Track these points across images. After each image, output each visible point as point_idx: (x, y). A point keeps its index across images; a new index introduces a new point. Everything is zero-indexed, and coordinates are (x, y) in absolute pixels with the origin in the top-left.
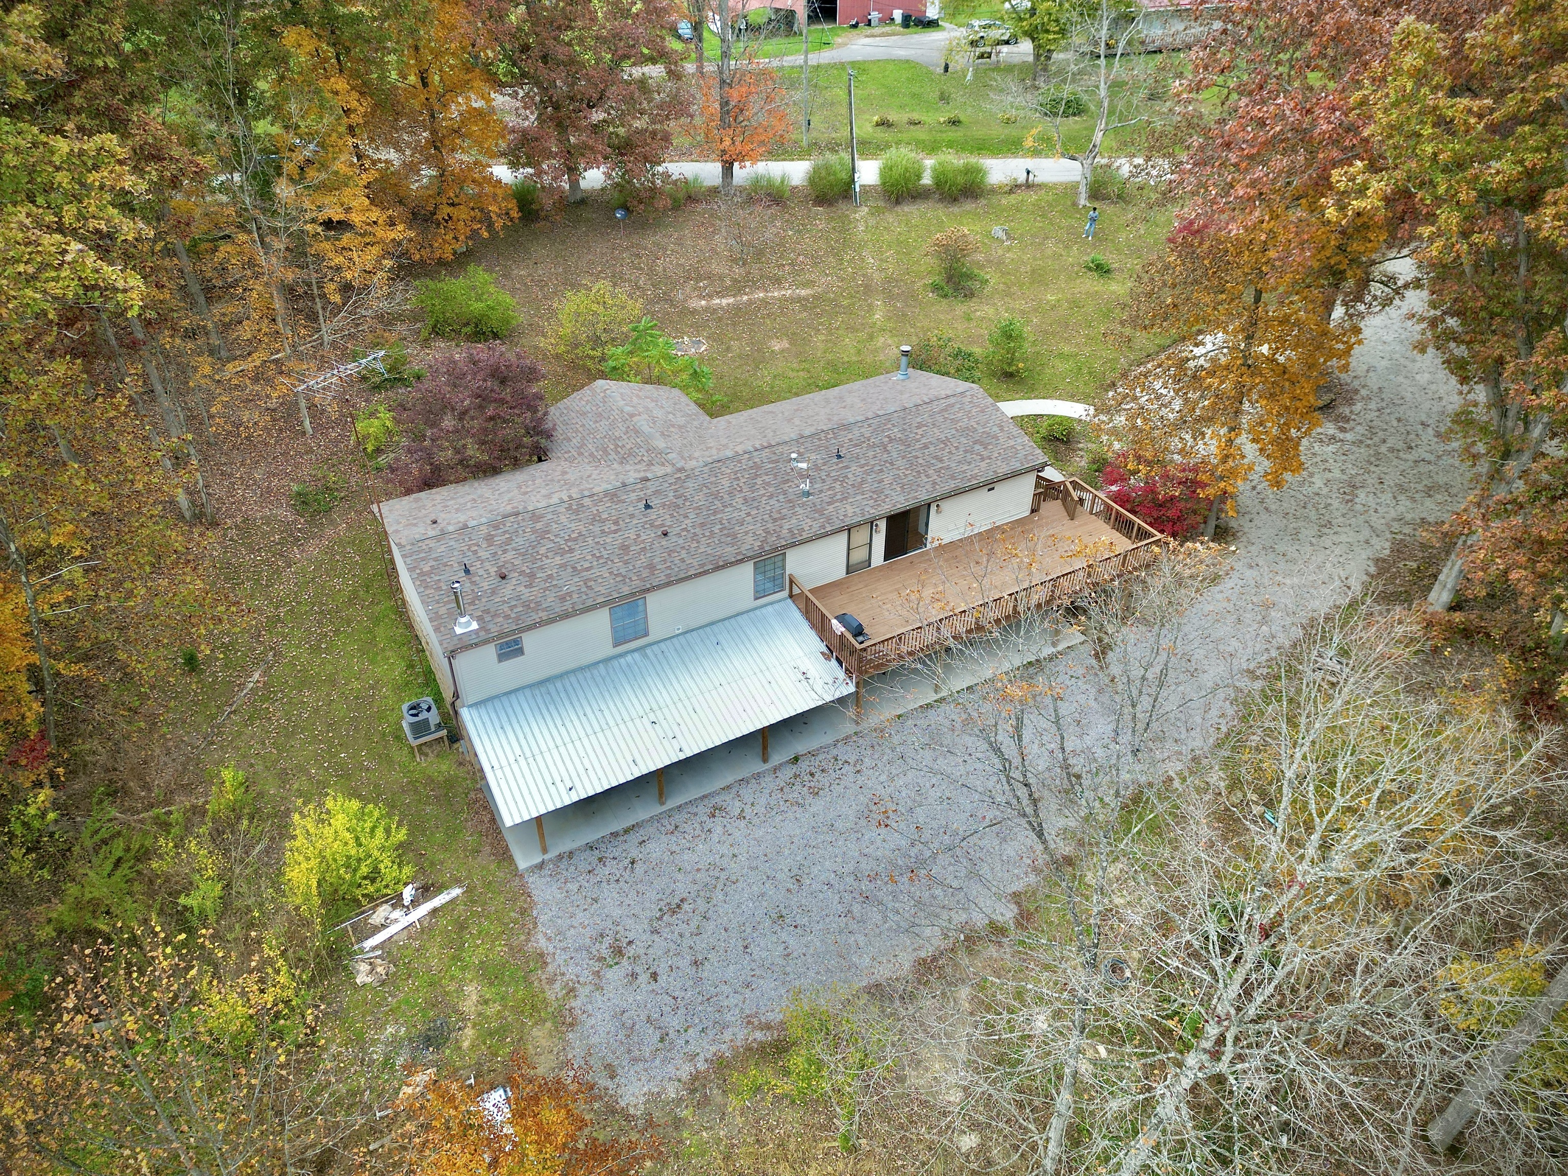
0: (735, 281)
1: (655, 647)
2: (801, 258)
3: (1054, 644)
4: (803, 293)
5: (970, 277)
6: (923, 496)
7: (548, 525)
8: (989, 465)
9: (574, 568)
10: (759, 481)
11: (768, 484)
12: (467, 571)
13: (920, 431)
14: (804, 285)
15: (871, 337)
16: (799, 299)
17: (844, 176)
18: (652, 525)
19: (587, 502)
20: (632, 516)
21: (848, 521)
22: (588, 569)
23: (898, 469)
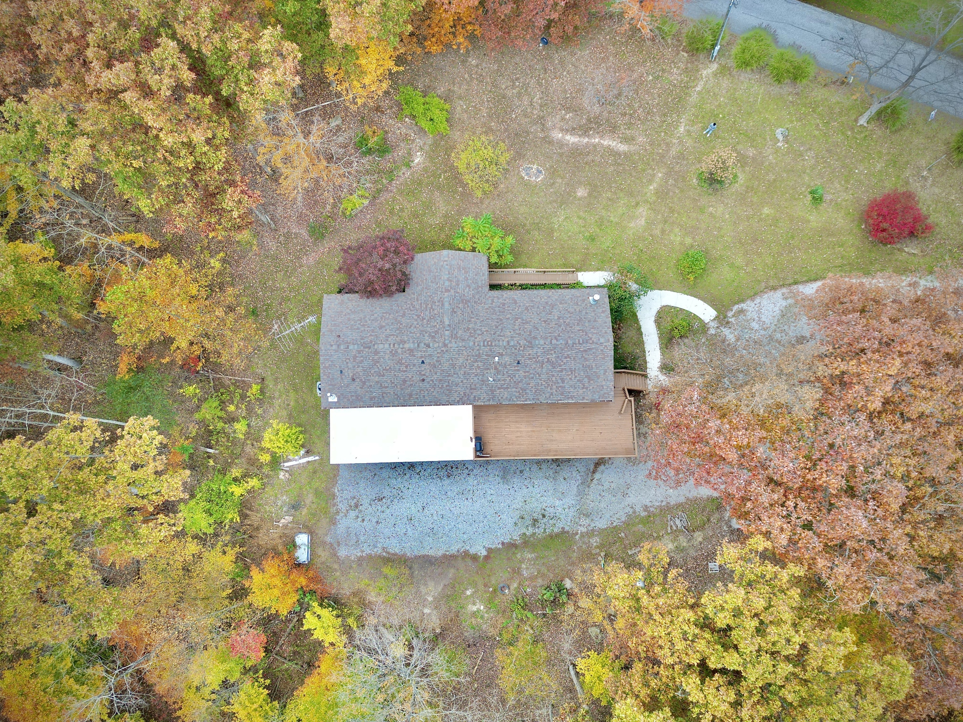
0: (589, 120)
2: (640, 111)
4: (623, 148)
7: (379, 358)
9: (381, 385)
10: (476, 365)
11: (479, 367)
12: (341, 372)
13: (565, 361)
14: (627, 140)
16: (616, 154)
18: (420, 373)
20: (414, 365)
22: (386, 387)
23: (541, 380)
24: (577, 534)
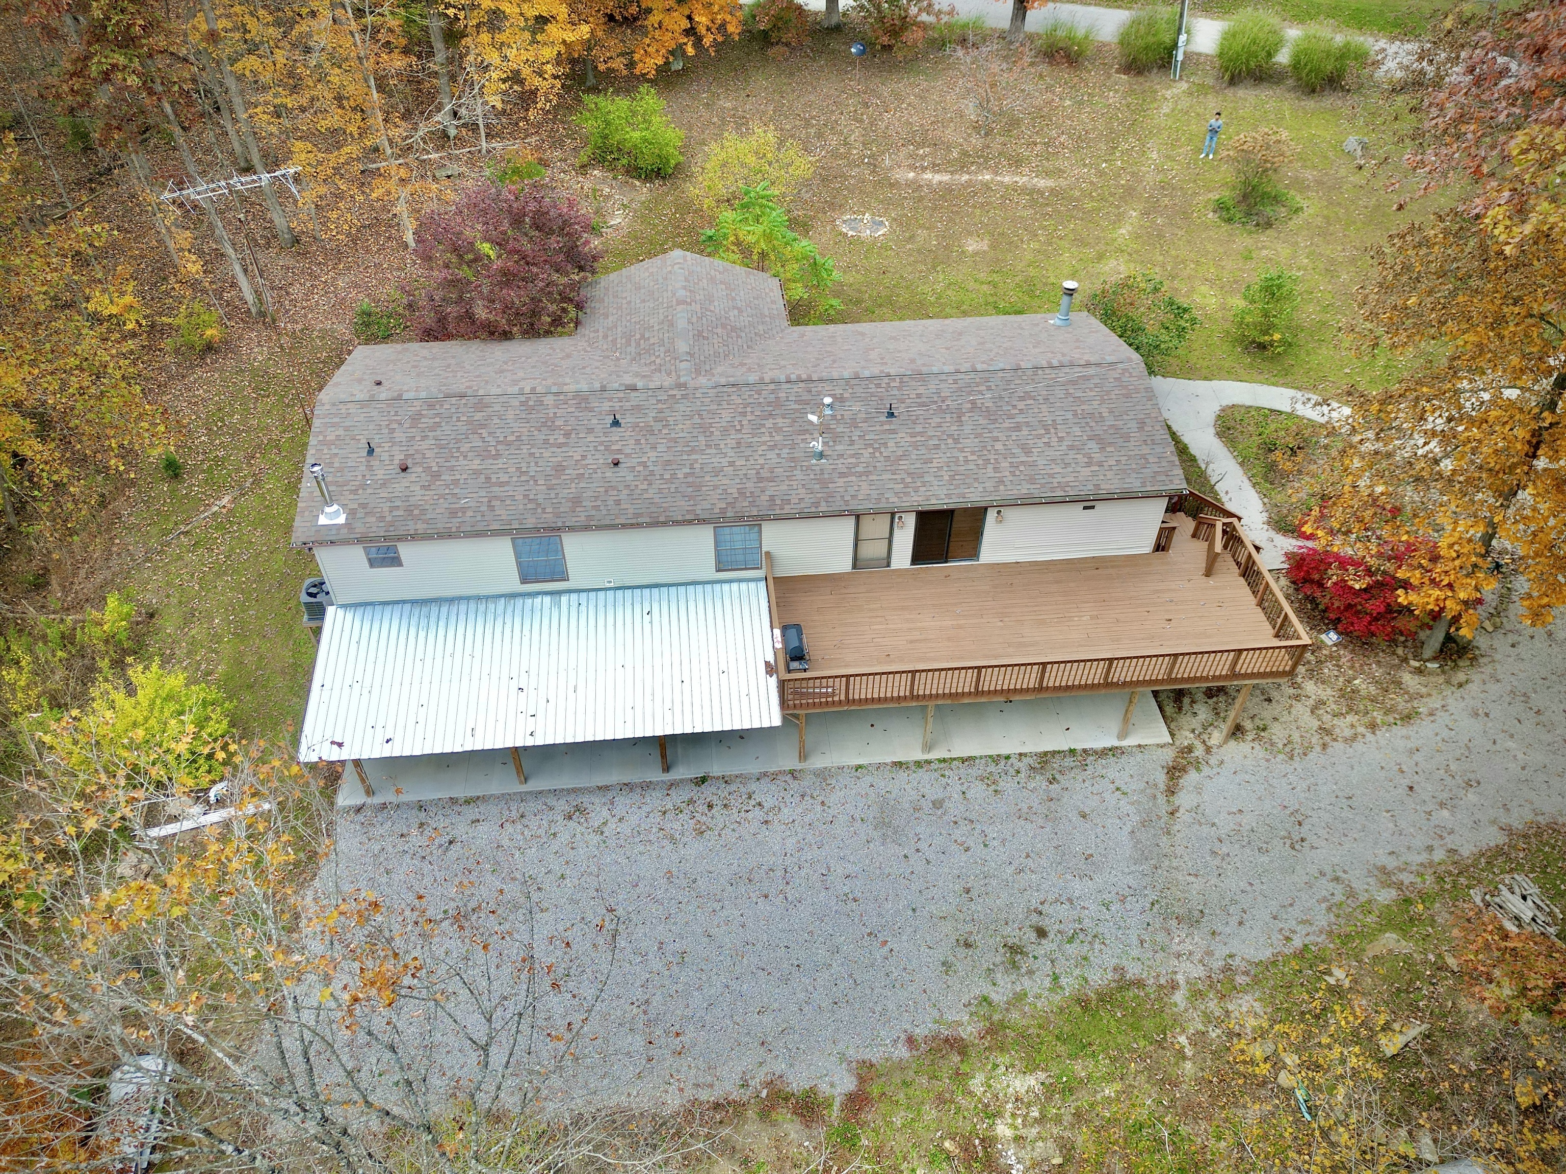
0: (965, 154)
1: (574, 596)
2: (1063, 138)
3: (1122, 735)
4: (1042, 183)
5: (1276, 200)
6: (973, 496)
7: (490, 418)
8: (1094, 474)
9: (488, 478)
10: (769, 423)
11: (778, 430)
12: (371, 451)
13: (1021, 405)
14: (1048, 174)
15: (1100, 257)
16: (1033, 192)
17: (1167, 39)
18: (607, 448)
19: (549, 400)
20: (591, 431)
21: (854, 505)
22: (501, 484)
23: (962, 450)
24: (1174, 986)
